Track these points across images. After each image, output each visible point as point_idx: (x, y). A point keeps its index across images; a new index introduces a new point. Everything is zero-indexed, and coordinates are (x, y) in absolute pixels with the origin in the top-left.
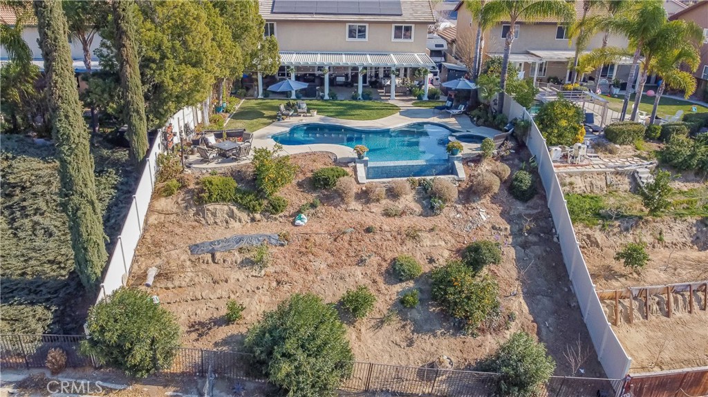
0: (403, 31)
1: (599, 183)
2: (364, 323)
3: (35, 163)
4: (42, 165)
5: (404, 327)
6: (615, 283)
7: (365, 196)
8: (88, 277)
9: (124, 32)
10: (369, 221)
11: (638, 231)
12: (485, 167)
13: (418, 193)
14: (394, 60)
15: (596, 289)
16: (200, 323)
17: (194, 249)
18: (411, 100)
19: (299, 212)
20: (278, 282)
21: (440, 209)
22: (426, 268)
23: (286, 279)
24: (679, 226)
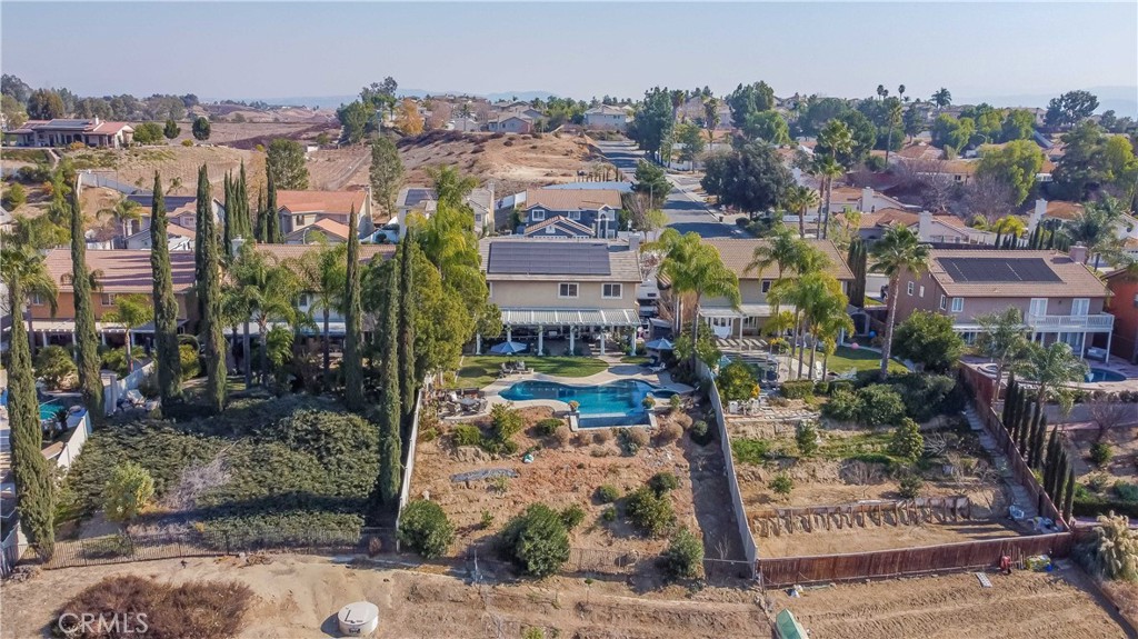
0: (611, 289)
1: (769, 431)
2: (578, 530)
3: (334, 417)
4: (340, 418)
5: (606, 533)
6: (766, 506)
7: (578, 441)
8: (390, 494)
9: (408, 324)
10: (580, 459)
11: (795, 469)
12: (673, 417)
13: (619, 438)
14: (603, 318)
15: (746, 509)
16: (462, 528)
17: (453, 478)
18: (620, 356)
19: (527, 453)
20: (515, 502)
21: (636, 451)
22: (623, 494)
23: (519, 500)
24: (830, 465)
